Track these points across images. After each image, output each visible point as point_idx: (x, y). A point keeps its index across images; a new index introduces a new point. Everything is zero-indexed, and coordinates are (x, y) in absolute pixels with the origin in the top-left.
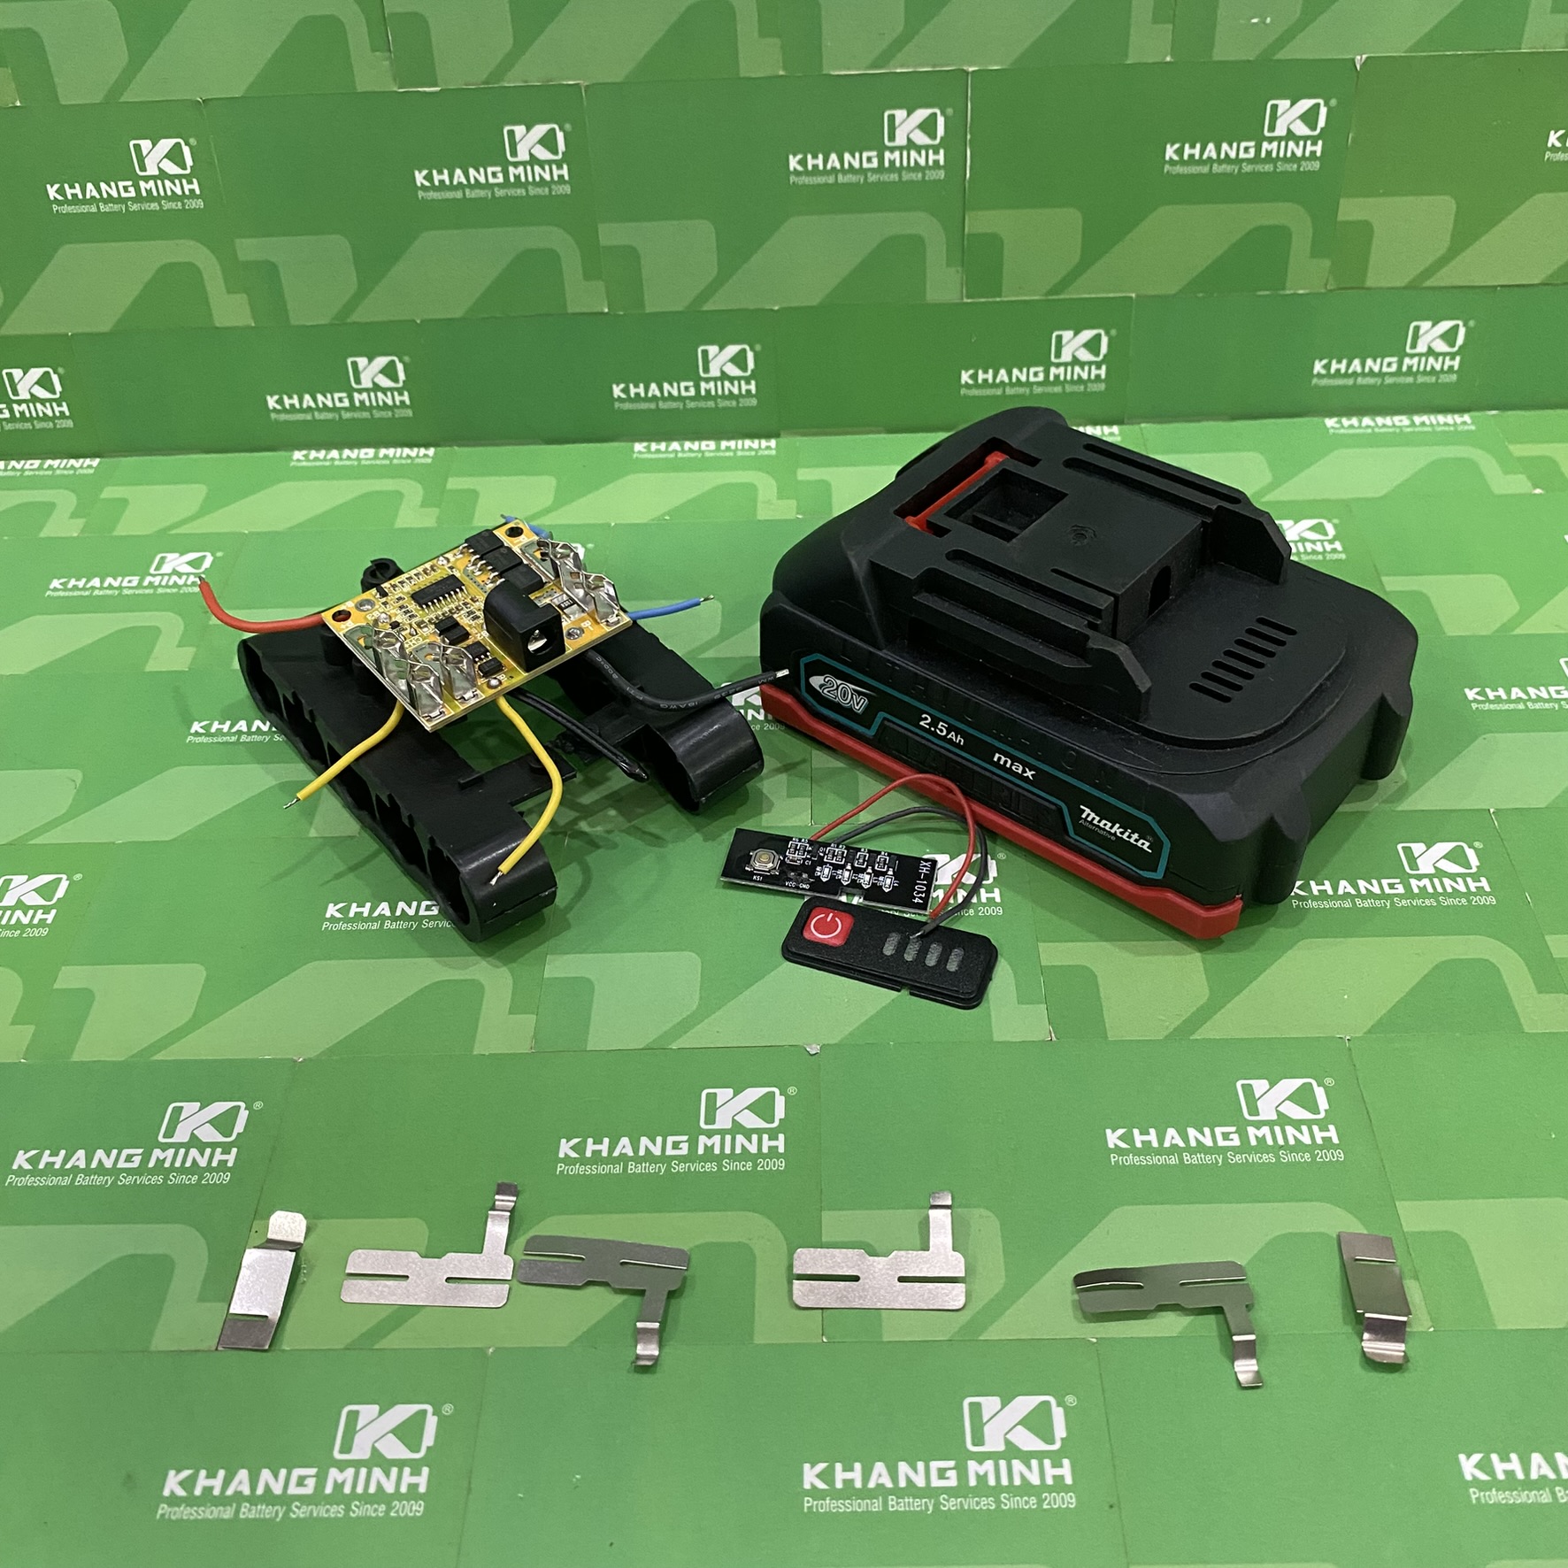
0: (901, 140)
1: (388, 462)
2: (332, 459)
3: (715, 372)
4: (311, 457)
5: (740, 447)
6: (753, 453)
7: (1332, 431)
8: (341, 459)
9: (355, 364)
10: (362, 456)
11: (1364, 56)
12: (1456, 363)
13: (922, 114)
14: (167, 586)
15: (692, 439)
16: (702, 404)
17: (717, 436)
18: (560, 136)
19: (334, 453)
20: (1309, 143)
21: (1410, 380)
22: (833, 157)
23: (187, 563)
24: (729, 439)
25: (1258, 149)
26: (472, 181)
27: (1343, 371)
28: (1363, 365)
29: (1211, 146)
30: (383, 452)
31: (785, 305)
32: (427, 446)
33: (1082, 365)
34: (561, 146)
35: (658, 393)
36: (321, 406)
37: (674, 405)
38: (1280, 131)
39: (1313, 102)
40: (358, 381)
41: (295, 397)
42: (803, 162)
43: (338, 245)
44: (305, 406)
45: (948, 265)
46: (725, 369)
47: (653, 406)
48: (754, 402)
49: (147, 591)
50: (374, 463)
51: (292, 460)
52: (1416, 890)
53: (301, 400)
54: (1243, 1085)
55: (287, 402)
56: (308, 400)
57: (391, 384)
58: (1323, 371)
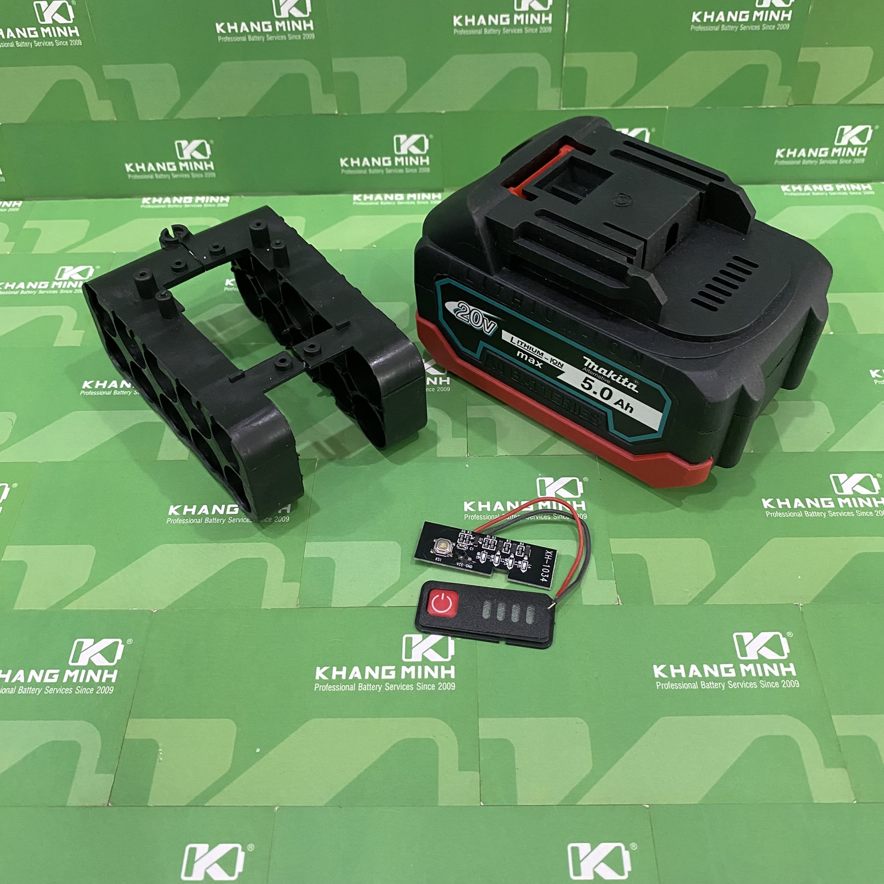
0: (525, 7)
1: (201, 206)
2: (167, 203)
3: (404, 151)
4: (154, 202)
5: (419, 198)
6: (427, 203)
7: (785, 194)
8: (172, 203)
9: (179, 145)
10: (185, 202)
14: (66, 289)
15: (389, 193)
16: (396, 171)
17: (405, 191)
19: (168, 200)
20: (784, 12)
21: (836, 162)
22: (482, 17)
23: (78, 273)
24: (412, 192)
25: (751, 15)
26: (253, 30)
27: (794, 156)
28: (807, 153)
29: (721, 13)
30: (198, 199)
31: (448, 110)
32: (224, 195)
34: (309, 9)
35: (368, 164)
36: (159, 170)
37: (380, 172)
40: (182, 155)
41: (143, 164)
42: (462, 21)
43: (168, 70)
44: (149, 170)
45: (552, 86)
46: (410, 149)
47: (365, 172)
48: (428, 170)
49: (54, 292)
50: (192, 206)
51: (142, 204)
52: (842, 506)
53: (146, 166)
54: (737, 636)
55: (138, 168)
56: (151, 166)
57: (203, 157)
58: (782, 156)
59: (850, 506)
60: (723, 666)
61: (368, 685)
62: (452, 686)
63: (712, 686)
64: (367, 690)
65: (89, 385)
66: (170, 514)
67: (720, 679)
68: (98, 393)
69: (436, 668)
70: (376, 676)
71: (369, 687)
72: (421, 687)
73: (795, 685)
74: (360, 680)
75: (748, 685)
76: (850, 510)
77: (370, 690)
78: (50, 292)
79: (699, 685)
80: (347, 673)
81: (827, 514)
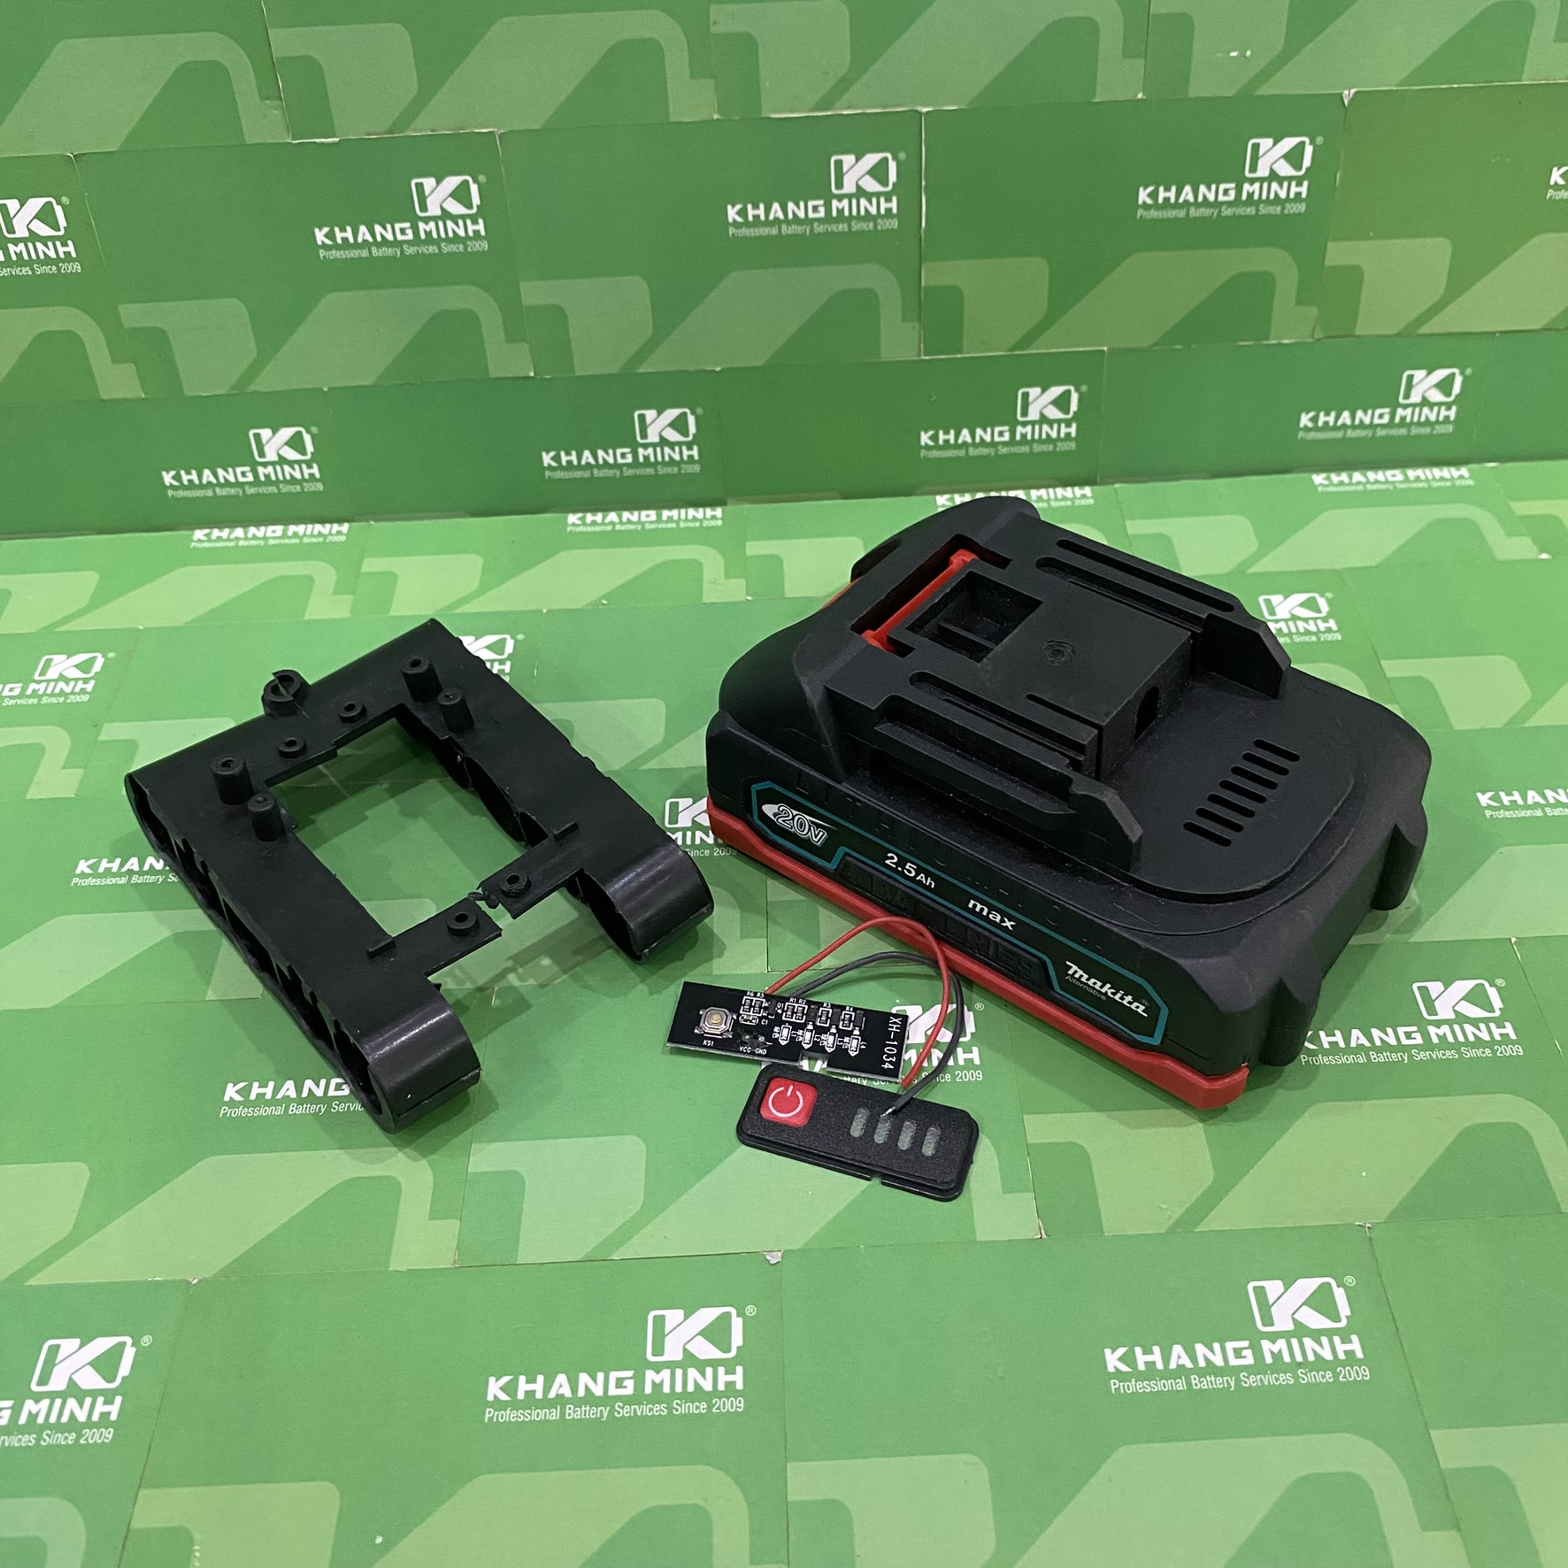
0: (849, 187)
1: (297, 541)
2: (237, 539)
3: (653, 437)
4: (214, 537)
5: (683, 517)
6: (698, 524)
7: (1320, 489)
8: (246, 538)
9: (257, 436)
10: (269, 534)
11: (1353, 91)
12: (1452, 413)
13: (871, 159)
14: (52, 695)
15: (631, 509)
16: (640, 471)
17: (658, 505)
18: (474, 188)
19: (239, 532)
20: (1294, 184)
21: (1403, 431)
22: (776, 206)
23: (76, 666)
24: (670, 508)
25: (1239, 190)
26: (379, 239)
27: (1331, 423)
28: (1353, 417)
29: (1188, 189)
30: (292, 528)
31: (725, 366)
32: (340, 521)
33: (1050, 423)
34: (476, 200)
35: (592, 461)
36: (222, 481)
37: (610, 473)
38: (1263, 171)
39: (1296, 140)
40: (262, 454)
41: (194, 472)
42: (742, 213)
43: (232, 310)
44: (204, 481)
45: (904, 319)
46: (664, 434)
47: (586, 474)
48: (697, 468)
49: (31, 701)
50: (282, 541)
51: (193, 541)
52: (1435, 1040)
53: (200, 476)
54: (1255, 1288)
55: (185, 478)
56: (207, 475)
57: (298, 457)
58: (1310, 425)
59: (1451, 1039)
60: (1230, 1346)
61: (583, 1408)
62: (739, 1405)
63: (1212, 1385)
64: (581, 1419)
65: (88, 866)
66: (227, 1098)
67: (1227, 1370)
68: (104, 882)
69: (709, 1371)
70: (598, 1391)
71: (585, 1411)
72: (682, 1409)
73: (1363, 1375)
74: (568, 1398)
75: (1277, 1379)
76: (1450, 1047)
77: (588, 1417)
78: (23, 702)
79: (1189, 1383)
80: (544, 1387)
81: (1411, 1056)
